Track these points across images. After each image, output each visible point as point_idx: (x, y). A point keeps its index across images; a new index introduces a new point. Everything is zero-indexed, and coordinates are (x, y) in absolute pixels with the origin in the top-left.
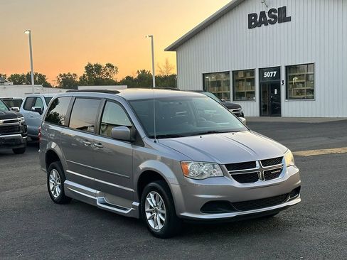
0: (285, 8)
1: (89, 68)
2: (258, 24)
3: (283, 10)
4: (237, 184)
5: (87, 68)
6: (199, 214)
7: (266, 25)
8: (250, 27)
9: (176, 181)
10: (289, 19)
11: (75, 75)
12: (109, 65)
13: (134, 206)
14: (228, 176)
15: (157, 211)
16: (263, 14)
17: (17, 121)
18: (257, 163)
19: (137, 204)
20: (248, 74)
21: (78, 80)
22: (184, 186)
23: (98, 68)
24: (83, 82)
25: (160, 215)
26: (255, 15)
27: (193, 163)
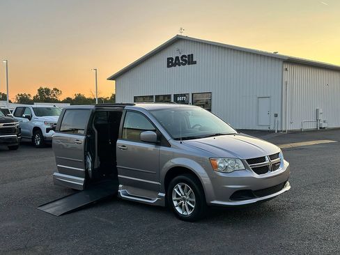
0: (192, 55)
1: (40, 91)
2: (174, 65)
3: (191, 56)
4: (256, 176)
5: (39, 90)
6: (229, 201)
7: (179, 65)
8: (168, 66)
9: (206, 175)
10: (195, 63)
11: (29, 95)
12: (55, 89)
13: (160, 197)
14: (249, 169)
15: (184, 200)
16: (177, 58)
17: (13, 125)
18: (266, 157)
19: (164, 195)
20: (166, 98)
21: (32, 98)
22: (214, 179)
23: (47, 91)
24: (36, 100)
25: (188, 202)
26: (172, 59)
27: (220, 159)
